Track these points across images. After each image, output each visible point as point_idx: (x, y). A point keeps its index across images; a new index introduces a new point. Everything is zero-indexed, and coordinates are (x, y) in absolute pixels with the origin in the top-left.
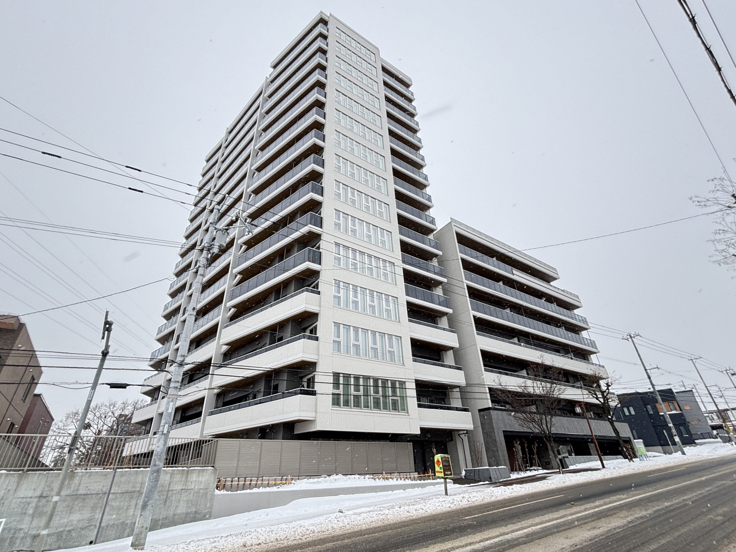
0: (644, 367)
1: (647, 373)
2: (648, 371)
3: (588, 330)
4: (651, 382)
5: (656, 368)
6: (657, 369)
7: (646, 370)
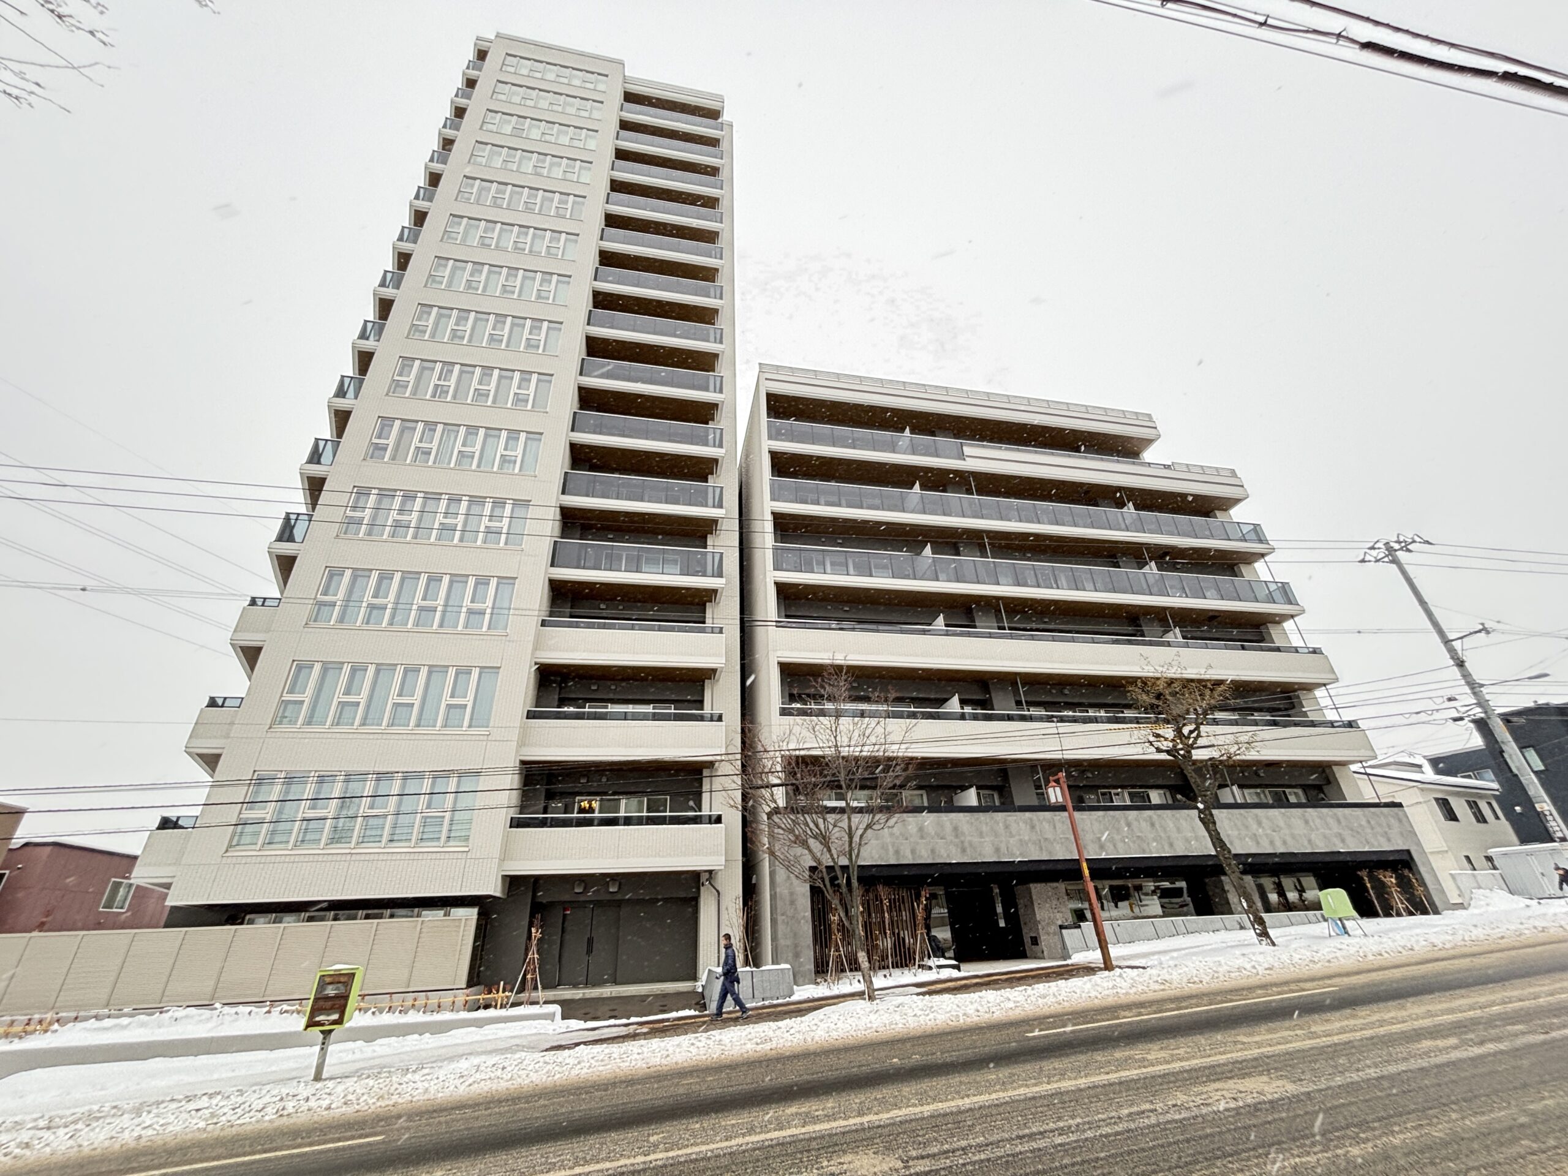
0: (1441, 633)
1: (1452, 651)
2: (1457, 645)
3: (1267, 558)
4: (1466, 676)
5: (1479, 631)
6: (1483, 634)
7: (1447, 642)
